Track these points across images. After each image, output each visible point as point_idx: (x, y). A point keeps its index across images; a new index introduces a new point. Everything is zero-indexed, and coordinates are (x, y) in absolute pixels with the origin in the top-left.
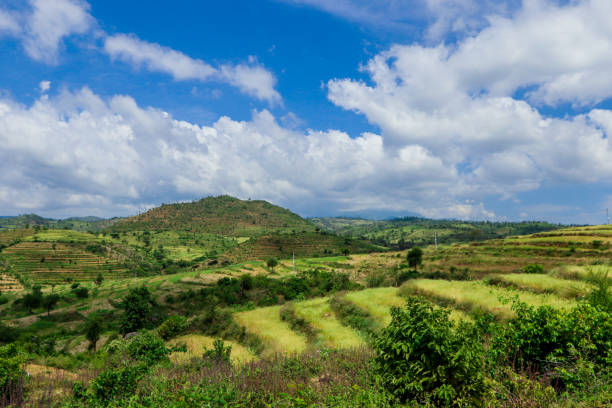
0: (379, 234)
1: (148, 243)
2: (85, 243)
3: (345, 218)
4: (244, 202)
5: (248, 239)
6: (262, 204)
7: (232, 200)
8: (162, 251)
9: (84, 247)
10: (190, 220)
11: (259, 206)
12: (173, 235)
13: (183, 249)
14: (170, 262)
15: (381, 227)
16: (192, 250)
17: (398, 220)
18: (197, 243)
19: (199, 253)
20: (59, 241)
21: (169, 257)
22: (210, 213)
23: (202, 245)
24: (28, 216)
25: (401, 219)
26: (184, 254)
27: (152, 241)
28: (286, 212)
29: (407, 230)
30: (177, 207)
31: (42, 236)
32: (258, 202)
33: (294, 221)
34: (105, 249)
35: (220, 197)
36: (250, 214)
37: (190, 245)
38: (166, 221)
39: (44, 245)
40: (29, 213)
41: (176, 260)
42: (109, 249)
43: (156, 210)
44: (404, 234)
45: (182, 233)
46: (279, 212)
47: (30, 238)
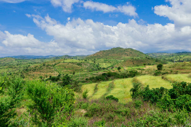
0: (171, 58)
1: (95, 62)
2: (76, 63)
3: (160, 53)
4: (124, 49)
5: (123, 60)
6: (130, 50)
7: (121, 48)
8: (98, 65)
9: (76, 64)
10: (108, 55)
11: (129, 50)
12: (102, 60)
13: (104, 64)
14: (100, 68)
15: (173, 56)
16: (107, 64)
17: (179, 53)
18: (109, 62)
19: (109, 65)
20: (70, 62)
21: (100, 66)
22: (114, 53)
23: (111, 63)
24: (65, 55)
25: (181, 53)
26: (104, 65)
27: (96, 62)
28: (138, 51)
29: (182, 56)
30: (104, 51)
31: (65, 61)
32: (129, 49)
33: (141, 54)
34: (82, 64)
35: (117, 48)
36: (126, 53)
37: (107, 63)
38: (101, 56)
39: (66, 64)
40: (66, 55)
41: (102, 67)
42: (83, 64)
43: (98, 52)
44: (181, 58)
45: (105, 59)
46: (136, 52)
47: (62, 62)
